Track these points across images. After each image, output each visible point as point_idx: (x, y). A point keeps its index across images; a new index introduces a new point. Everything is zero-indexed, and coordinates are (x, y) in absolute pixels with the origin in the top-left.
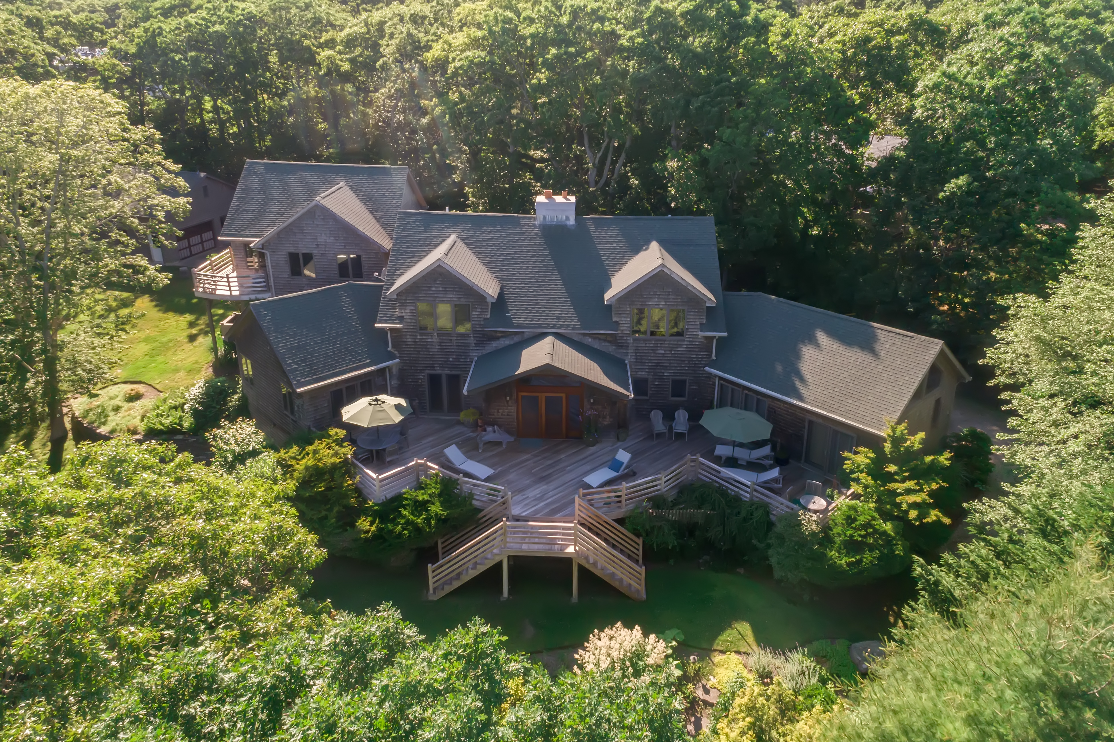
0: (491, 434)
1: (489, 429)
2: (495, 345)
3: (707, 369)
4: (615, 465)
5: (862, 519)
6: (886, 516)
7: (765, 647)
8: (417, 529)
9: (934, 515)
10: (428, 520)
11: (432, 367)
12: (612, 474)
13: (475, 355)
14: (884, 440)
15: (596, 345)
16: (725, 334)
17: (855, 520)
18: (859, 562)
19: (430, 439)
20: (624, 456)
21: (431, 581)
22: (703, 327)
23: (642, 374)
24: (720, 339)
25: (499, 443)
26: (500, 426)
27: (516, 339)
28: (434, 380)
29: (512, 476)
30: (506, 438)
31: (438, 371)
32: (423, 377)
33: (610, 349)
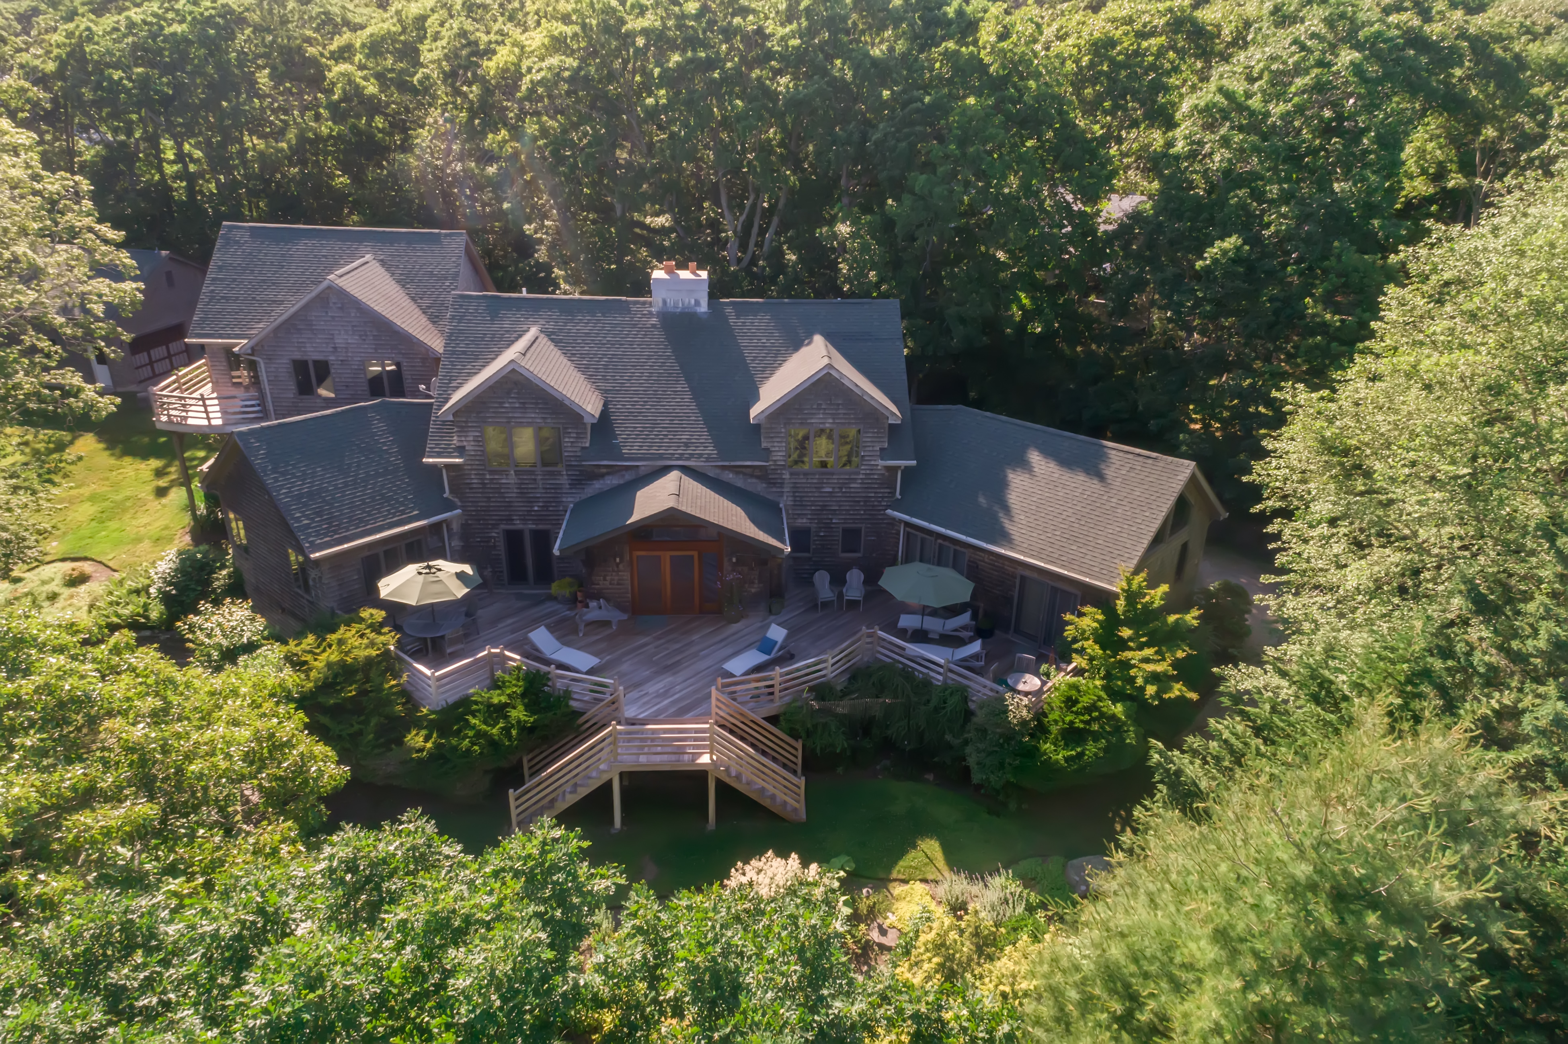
0: (595, 611)
1: (593, 604)
2: (598, 486)
3: (889, 511)
4: (766, 646)
5: (1085, 701)
6: (1115, 695)
7: (959, 872)
8: (493, 744)
9: (1177, 690)
10: (507, 730)
11: (509, 520)
12: (762, 658)
13: (570, 501)
14: (1116, 596)
15: (739, 482)
16: (914, 463)
17: (1076, 702)
18: (1081, 755)
19: (510, 621)
20: (777, 633)
21: (514, 812)
22: (884, 454)
23: (802, 522)
24: (907, 470)
25: (606, 624)
26: (607, 600)
27: (629, 476)
28: (514, 538)
29: (625, 667)
30: (616, 616)
31: (518, 525)
32: (496, 534)
33: (758, 487)
